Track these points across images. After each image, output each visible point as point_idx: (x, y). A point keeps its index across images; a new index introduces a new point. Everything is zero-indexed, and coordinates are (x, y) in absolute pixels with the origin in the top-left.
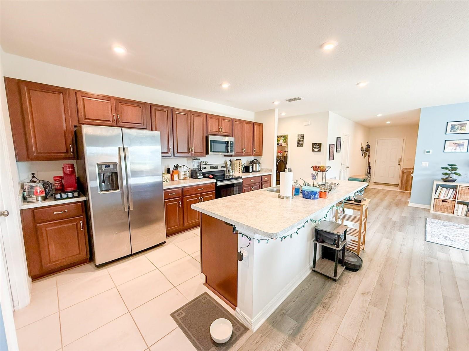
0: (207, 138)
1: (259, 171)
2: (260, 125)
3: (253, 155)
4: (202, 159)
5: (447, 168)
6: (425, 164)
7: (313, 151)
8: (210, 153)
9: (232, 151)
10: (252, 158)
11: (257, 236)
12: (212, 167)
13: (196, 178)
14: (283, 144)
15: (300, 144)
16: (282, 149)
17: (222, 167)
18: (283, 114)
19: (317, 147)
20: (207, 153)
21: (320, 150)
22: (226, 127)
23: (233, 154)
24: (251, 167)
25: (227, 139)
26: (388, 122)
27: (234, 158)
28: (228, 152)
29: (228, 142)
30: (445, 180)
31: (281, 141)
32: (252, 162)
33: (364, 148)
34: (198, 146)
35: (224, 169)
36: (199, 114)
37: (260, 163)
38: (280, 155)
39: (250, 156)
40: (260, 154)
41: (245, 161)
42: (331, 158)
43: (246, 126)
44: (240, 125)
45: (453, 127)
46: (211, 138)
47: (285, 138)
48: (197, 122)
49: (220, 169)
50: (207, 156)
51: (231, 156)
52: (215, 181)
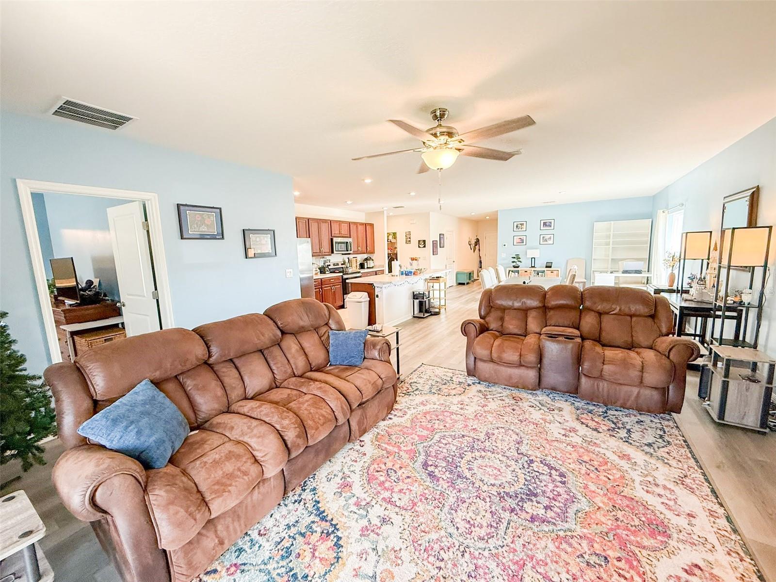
0: (332, 240)
1: (372, 268)
2: (372, 225)
3: (367, 253)
4: (328, 258)
5: (514, 258)
6: (504, 255)
7: (419, 247)
8: (335, 252)
9: (351, 250)
10: (365, 256)
11: (384, 286)
12: (334, 265)
13: (325, 273)
14: (393, 241)
15: (408, 241)
16: (392, 246)
17: (342, 264)
18: (391, 214)
19: (423, 243)
20: (332, 252)
21: (424, 247)
22: (345, 229)
23: (351, 252)
24: (366, 264)
25: (345, 240)
26: (488, 218)
27: (351, 257)
28: (347, 251)
29: (347, 242)
30: (514, 267)
31: (391, 237)
32: (366, 259)
33: (473, 242)
34: (326, 247)
35: (343, 266)
36: (325, 221)
37: (373, 260)
38: (390, 252)
39: (364, 253)
40: (373, 252)
41: (361, 258)
42: (435, 252)
43: (360, 227)
44: (355, 227)
45: (517, 227)
46: (335, 240)
47: (394, 234)
48: (325, 228)
49: (340, 266)
50: (332, 255)
51: (349, 254)
52: (341, 274)
